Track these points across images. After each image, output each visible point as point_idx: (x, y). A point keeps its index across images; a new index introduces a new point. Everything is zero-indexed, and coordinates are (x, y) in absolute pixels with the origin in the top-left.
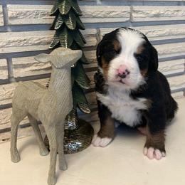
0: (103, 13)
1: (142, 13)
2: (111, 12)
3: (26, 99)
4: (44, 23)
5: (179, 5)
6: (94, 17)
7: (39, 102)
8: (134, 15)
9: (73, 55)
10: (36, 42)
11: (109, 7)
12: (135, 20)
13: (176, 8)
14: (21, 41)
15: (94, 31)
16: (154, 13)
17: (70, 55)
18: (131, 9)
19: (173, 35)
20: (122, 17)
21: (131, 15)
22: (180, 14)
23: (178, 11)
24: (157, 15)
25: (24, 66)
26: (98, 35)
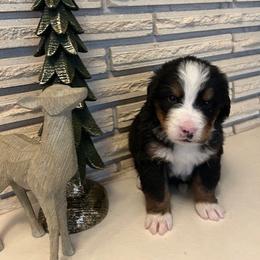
0: (114, 26)
1: (169, 21)
2: (125, 24)
5: (220, 8)
6: (100, 32)
8: (159, 25)
10: (17, 74)
11: (121, 16)
12: (160, 32)
13: (217, 12)
16: (186, 21)
18: (154, 17)
20: (142, 30)
21: (154, 26)
22: (222, 20)
24: (191, 25)
25: (1, 109)
26: (108, 57)
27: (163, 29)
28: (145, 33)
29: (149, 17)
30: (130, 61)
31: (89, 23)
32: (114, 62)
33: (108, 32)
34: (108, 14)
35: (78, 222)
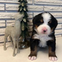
0: (35, 8)
3: (8, 30)
4: (16, 10)
5: (60, 6)
6: (32, 9)
8: (45, 9)
14: (9, 15)
15: (32, 13)
16: (51, 8)
18: (44, 7)
19: (58, 16)
20: (41, 9)
23: (59, 8)
25: (10, 23)
28: (41, 10)
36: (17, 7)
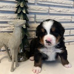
0: (38, 9)
1: (54, 10)
2: (41, 9)
4: (13, 11)
5: (69, 8)
7: (9, 40)
8: (50, 10)
9: (22, 22)
10: (10, 18)
11: (40, 6)
12: (50, 12)
14: (4, 17)
15: (33, 16)
16: (58, 10)
17: (21, 22)
18: (49, 8)
19: (66, 20)
21: (49, 10)
22: (69, 11)
23: (68, 10)
24: (60, 11)
26: (35, 17)
27: (51, 12)
28: (46, 12)
29: (48, 8)
30: (41, 19)
31: (31, 7)
32: (37, 19)
33: (36, 10)
34: (36, 5)
35: (21, 59)
36: (13, 7)
